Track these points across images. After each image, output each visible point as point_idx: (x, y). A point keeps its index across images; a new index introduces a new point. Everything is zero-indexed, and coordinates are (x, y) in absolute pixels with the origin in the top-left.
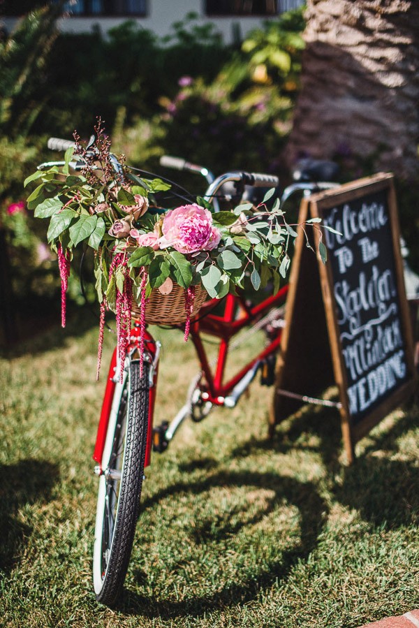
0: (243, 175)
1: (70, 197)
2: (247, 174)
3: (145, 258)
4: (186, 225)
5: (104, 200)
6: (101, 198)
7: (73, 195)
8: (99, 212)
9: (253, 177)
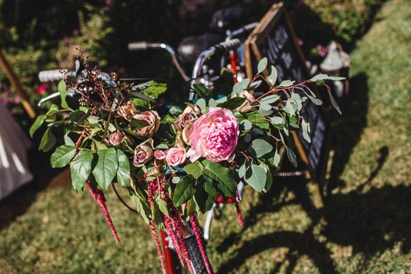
0: (216, 47)
1: (79, 132)
2: (217, 46)
3: (188, 189)
4: (213, 135)
5: (115, 129)
6: (112, 128)
7: (81, 129)
8: (115, 143)
9: (222, 46)
